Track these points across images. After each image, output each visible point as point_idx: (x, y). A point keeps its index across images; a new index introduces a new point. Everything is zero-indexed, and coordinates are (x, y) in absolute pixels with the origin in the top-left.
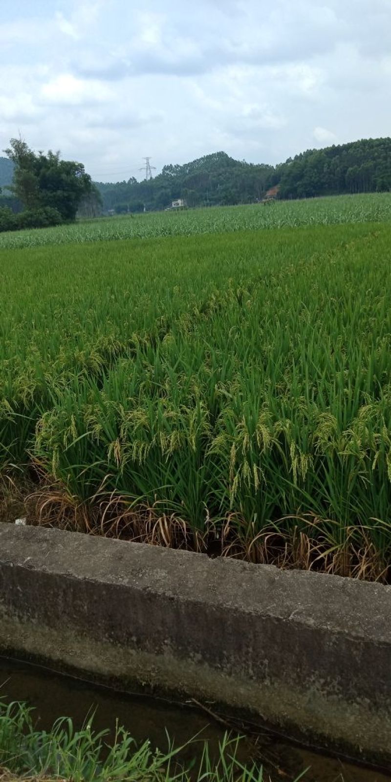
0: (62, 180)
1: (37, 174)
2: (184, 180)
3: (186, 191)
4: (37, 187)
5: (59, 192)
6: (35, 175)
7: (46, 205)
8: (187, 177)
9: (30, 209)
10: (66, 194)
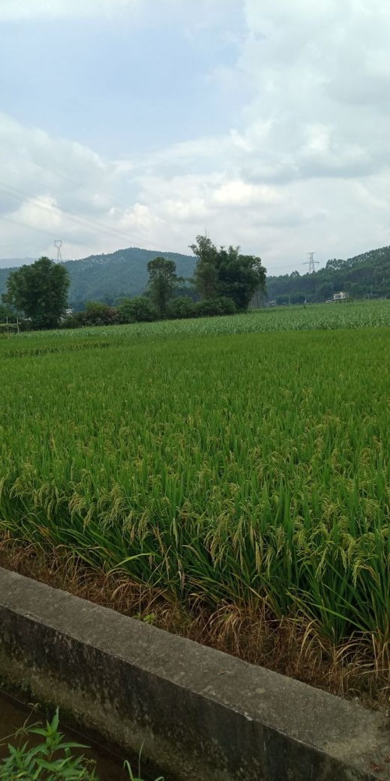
0: (240, 272)
1: (217, 268)
2: (347, 274)
3: (349, 284)
4: (216, 279)
5: (236, 284)
6: (216, 268)
7: (222, 295)
8: (351, 271)
9: (208, 299)
10: (242, 286)
